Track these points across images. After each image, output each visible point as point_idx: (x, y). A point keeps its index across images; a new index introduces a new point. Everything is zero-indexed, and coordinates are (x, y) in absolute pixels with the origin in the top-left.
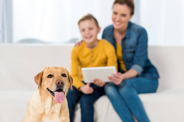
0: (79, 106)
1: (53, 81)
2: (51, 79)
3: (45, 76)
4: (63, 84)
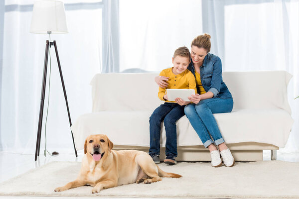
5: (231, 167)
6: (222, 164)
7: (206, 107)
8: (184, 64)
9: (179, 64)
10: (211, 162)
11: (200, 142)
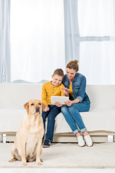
0: (47, 119)
1: (34, 107)
2: (33, 106)
3: (30, 104)
4: (39, 108)
5: (91, 146)
6: (85, 145)
7: (75, 108)
8: (60, 80)
9: (57, 80)
10: (78, 143)
11: (70, 130)
